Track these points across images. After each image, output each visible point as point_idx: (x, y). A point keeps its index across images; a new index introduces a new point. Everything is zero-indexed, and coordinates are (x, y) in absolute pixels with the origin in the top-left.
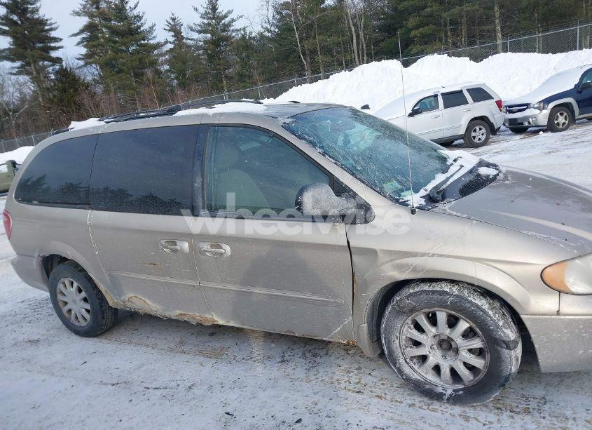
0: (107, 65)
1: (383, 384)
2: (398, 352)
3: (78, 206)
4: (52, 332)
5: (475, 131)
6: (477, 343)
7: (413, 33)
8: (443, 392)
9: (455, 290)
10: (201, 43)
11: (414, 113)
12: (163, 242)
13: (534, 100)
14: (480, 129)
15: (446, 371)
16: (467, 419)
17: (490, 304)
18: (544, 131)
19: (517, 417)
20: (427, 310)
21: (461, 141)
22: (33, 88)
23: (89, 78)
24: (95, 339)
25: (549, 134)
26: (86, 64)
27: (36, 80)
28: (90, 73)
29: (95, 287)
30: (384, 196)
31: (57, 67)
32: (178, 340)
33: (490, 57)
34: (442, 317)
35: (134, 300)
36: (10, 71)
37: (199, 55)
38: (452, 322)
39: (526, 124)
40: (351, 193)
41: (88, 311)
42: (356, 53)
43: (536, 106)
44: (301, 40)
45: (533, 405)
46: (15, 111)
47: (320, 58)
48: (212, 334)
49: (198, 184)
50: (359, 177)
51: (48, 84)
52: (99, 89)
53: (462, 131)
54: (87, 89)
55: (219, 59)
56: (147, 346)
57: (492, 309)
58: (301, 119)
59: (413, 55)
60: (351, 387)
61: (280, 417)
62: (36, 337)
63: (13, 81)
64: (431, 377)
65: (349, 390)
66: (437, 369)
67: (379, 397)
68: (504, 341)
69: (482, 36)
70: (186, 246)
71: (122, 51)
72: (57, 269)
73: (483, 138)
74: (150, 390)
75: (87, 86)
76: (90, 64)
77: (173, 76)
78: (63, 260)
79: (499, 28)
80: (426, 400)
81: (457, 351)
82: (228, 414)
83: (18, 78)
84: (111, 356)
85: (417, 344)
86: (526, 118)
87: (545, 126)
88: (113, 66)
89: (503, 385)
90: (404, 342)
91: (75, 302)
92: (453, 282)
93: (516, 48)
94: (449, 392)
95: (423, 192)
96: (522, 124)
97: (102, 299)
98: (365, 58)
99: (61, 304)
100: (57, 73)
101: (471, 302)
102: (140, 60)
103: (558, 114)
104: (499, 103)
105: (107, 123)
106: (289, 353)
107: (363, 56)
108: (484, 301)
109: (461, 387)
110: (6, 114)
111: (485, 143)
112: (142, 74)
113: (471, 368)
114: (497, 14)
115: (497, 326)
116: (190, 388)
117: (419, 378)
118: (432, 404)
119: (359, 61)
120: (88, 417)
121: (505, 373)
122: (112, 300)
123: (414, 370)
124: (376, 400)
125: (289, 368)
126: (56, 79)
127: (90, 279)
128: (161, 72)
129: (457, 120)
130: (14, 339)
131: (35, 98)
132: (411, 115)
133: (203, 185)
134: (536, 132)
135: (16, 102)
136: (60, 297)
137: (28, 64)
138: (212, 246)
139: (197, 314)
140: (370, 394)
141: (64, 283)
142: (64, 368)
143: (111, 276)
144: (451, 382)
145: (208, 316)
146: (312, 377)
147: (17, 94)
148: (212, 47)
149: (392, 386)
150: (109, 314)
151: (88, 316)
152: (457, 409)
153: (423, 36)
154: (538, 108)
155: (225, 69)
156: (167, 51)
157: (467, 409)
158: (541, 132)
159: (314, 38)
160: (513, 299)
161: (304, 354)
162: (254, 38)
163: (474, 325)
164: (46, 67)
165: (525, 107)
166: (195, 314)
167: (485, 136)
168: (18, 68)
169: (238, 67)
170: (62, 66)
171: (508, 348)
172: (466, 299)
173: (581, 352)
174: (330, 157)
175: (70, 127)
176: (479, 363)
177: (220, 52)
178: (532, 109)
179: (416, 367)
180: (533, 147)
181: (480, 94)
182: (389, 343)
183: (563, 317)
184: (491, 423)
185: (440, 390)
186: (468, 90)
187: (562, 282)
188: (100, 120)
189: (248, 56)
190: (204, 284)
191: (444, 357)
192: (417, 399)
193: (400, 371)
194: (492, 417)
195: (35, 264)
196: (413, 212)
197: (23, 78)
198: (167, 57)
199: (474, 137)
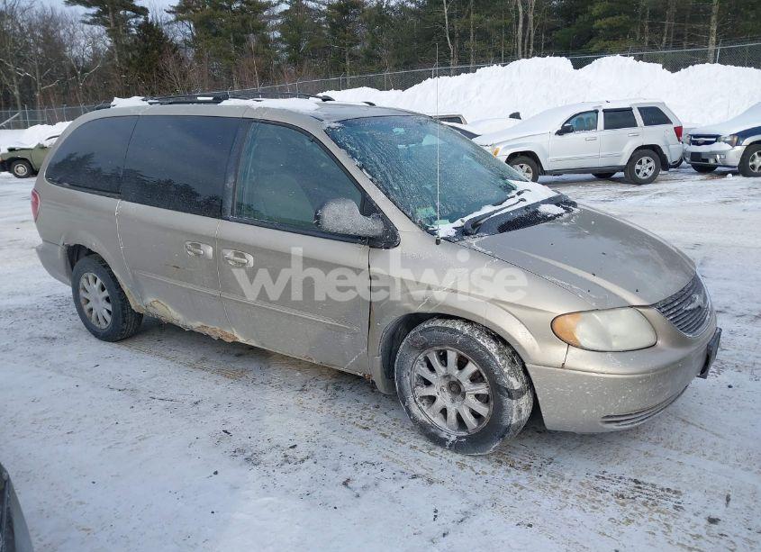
0: (203, 24)
1: (394, 424)
2: (408, 389)
3: (108, 194)
4: (71, 331)
5: (640, 163)
6: (483, 389)
7: (598, 23)
8: (447, 437)
9: (467, 329)
10: (324, 8)
11: (564, 130)
12: (188, 243)
13: (727, 132)
14: (648, 161)
15: (452, 416)
16: (462, 466)
17: (499, 349)
18: (734, 173)
19: (514, 472)
20: (438, 348)
21: (620, 174)
22: (109, 43)
23: (179, 38)
24: (115, 345)
25: (740, 178)
26: (177, 20)
27: (111, 33)
28: (181, 32)
29: (118, 286)
30: (414, 222)
31: (141, 20)
32: (201, 356)
33: (690, 67)
34: (452, 356)
35: (156, 304)
36: (84, 18)
37: (320, 23)
38: (462, 364)
39: (712, 162)
40: (381, 214)
41: (109, 311)
42: (520, 43)
43: (727, 140)
44: (450, 17)
45: (537, 463)
46: (84, 71)
47: (472, 44)
48: (239, 355)
49: (230, 185)
50: (392, 197)
51: (128, 40)
52: (190, 54)
53: (623, 162)
54: (174, 53)
55: (345, 31)
56: (167, 358)
57: (499, 355)
58: (350, 125)
59: (591, 54)
60: (361, 422)
61: (275, 441)
62: (54, 335)
63: (86, 32)
64: (438, 421)
65: (357, 425)
66: (444, 411)
67: (385, 436)
68: (507, 389)
69: (691, 38)
70: (210, 251)
71: (222, 8)
72: (83, 261)
73: (650, 173)
74: (155, 401)
75: (176, 48)
76: (182, 19)
77: (284, 46)
78: (90, 252)
79: (714, 28)
80: (431, 445)
81: (464, 395)
82: (226, 432)
83: (92, 29)
84: (126, 363)
85: (428, 383)
86: (713, 154)
87: (735, 167)
88: (210, 26)
89: (503, 436)
90: (415, 380)
91: (97, 300)
92: (467, 321)
93: (727, 58)
94: (453, 438)
95: (458, 223)
96: (707, 160)
97: (125, 300)
98: (531, 50)
99: (83, 302)
100: (140, 27)
101: (479, 344)
102: (244, 22)
103: (756, 154)
104: (679, 131)
105: (151, 104)
106: (312, 383)
107: (529, 47)
108: (493, 345)
109: (464, 434)
110: (73, 72)
111: (651, 180)
112: (244, 41)
113: (477, 416)
114: (715, 9)
115: (502, 373)
116: (196, 403)
117: (425, 419)
118: (435, 449)
119: (523, 54)
120: (86, 416)
121: (506, 423)
122: (135, 303)
123: (422, 411)
124: (380, 438)
125: (305, 398)
126: (138, 35)
127: (114, 278)
128: (269, 41)
129: (618, 146)
130: (29, 334)
131: (110, 56)
132: (560, 133)
133: (235, 186)
134: (724, 174)
135: (87, 59)
136: (82, 293)
137: (106, 11)
138: (236, 254)
139: (218, 329)
140: (377, 432)
141: (87, 278)
142: (75, 369)
143: (134, 276)
144: (457, 428)
145: (228, 332)
146: (325, 409)
147: (89, 49)
148: (337, 13)
149: (402, 427)
150: (130, 318)
151: (109, 318)
152: (458, 457)
153: (611, 28)
154: (730, 143)
155: (351, 45)
156: (281, 13)
157: (467, 458)
158: (730, 175)
159: (468, 17)
160: (520, 346)
161: (327, 386)
162: (392, 8)
163: (481, 370)
164: (126, 18)
165: (714, 139)
166: (214, 329)
167: (652, 171)
168: (93, 15)
169: (367, 44)
170: (147, 19)
171: (510, 397)
172: (475, 341)
173: (584, 411)
174: (368, 172)
175: (112, 103)
176: (483, 410)
177: (348, 22)
178: (722, 143)
179: (425, 408)
180: (709, 192)
181: (654, 116)
182: (400, 378)
183: (568, 371)
184: (484, 473)
185: (444, 435)
186: (640, 109)
187: (572, 334)
188: (143, 100)
189: (381, 31)
190: (225, 295)
191: (453, 401)
192: (421, 442)
193: (409, 411)
194: (488, 468)
195: (60, 254)
196: (438, 242)
197: (98, 29)
198: (279, 21)
199: (638, 171)
